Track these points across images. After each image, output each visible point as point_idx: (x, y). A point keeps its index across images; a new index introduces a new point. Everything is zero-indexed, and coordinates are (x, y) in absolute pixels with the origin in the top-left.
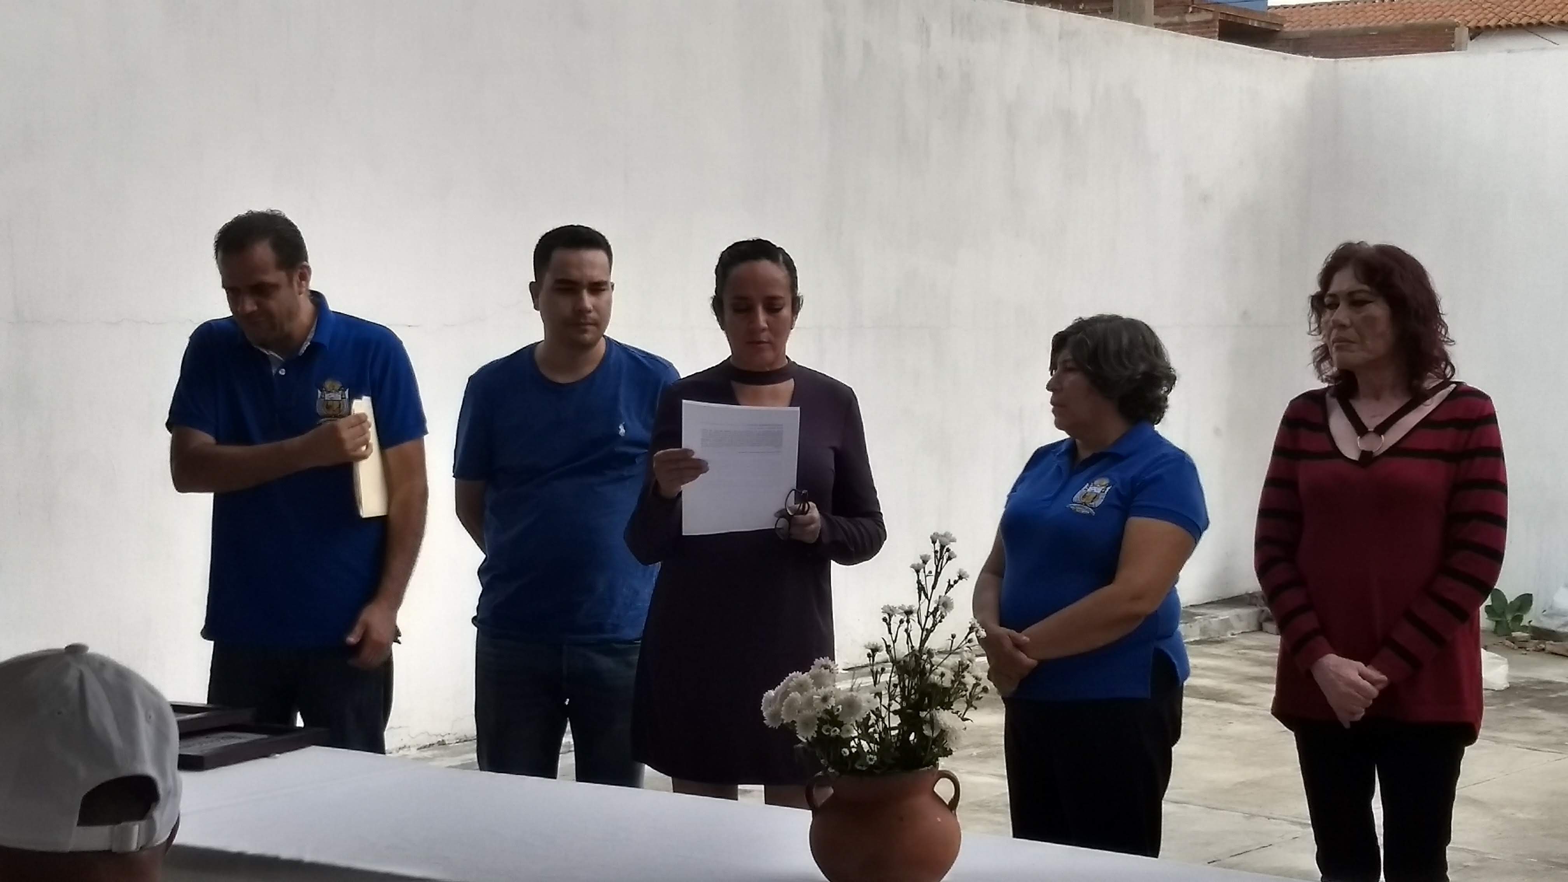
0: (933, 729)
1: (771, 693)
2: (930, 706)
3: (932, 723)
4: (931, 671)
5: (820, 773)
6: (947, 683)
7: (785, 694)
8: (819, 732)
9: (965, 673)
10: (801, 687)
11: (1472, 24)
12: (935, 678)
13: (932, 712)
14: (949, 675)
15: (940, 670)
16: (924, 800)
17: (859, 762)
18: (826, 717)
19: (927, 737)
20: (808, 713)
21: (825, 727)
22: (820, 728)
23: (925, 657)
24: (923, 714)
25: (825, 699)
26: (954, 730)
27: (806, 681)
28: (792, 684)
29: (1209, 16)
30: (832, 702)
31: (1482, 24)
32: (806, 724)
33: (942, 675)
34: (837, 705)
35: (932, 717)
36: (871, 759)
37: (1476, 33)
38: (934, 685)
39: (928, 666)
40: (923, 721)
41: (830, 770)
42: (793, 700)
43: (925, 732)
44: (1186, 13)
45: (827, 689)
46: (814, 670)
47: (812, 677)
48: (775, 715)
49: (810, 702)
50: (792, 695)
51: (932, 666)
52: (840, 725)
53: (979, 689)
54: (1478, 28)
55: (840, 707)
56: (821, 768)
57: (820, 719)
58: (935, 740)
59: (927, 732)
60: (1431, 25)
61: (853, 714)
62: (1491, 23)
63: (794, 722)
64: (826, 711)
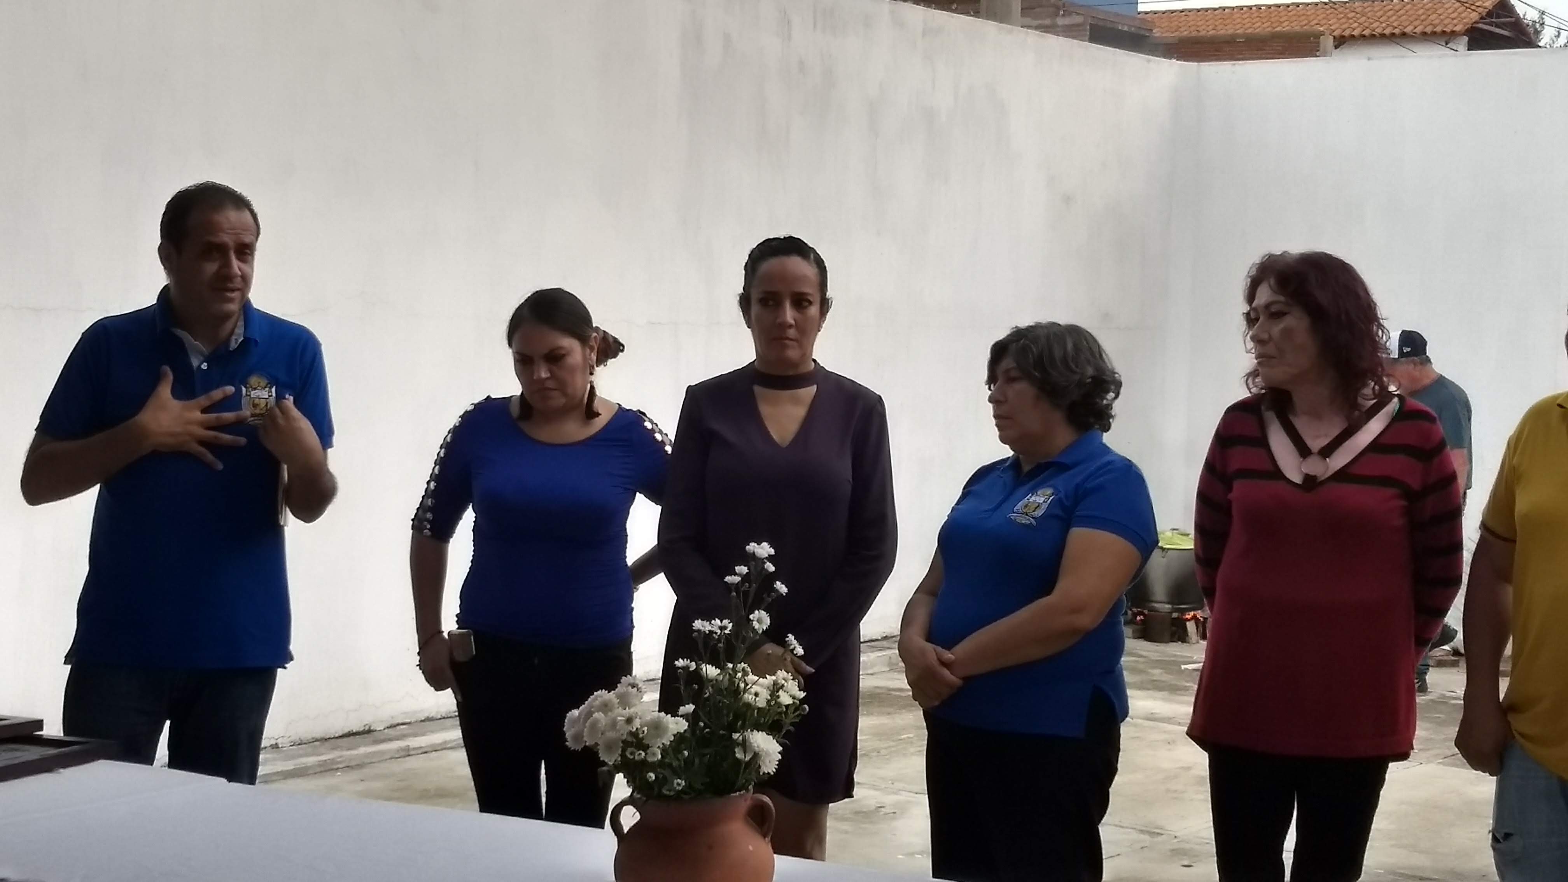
0: (745, 752)
1: (575, 713)
2: (744, 728)
3: (744, 745)
4: (745, 691)
7: (589, 714)
8: (623, 755)
9: (781, 693)
10: (606, 707)
11: (1336, 33)
12: (749, 697)
13: (746, 733)
15: (755, 689)
16: (735, 827)
17: (666, 787)
18: (630, 739)
19: (739, 760)
20: (611, 735)
21: (630, 750)
22: (624, 751)
23: (739, 675)
24: (736, 736)
25: (629, 721)
26: (765, 752)
27: (610, 700)
28: (597, 703)
29: (1078, 19)
30: (637, 723)
31: (1347, 33)
32: (609, 747)
33: (756, 694)
34: (642, 726)
35: (744, 738)
36: (679, 784)
37: (1341, 42)
38: (748, 705)
39: (742, 685)
40: (735, 743)
41: (636, 795)
42: (596, 722)
43: (737, 755)
44: (1057, 15)
45: (632, 710)
46: (620, 688)
47: (618, 697)
48: (578, 737)
49: (614, 724)
50: (596, 715)
52: (646, 748)
54: (1343, 37)
57: (624, 742)
58: (748, 764)
59: (739, 755)
60: (1297, 33)
61: (659, 736)
62: (1356, 33)
63: (597, 744)
64: (631, 733)
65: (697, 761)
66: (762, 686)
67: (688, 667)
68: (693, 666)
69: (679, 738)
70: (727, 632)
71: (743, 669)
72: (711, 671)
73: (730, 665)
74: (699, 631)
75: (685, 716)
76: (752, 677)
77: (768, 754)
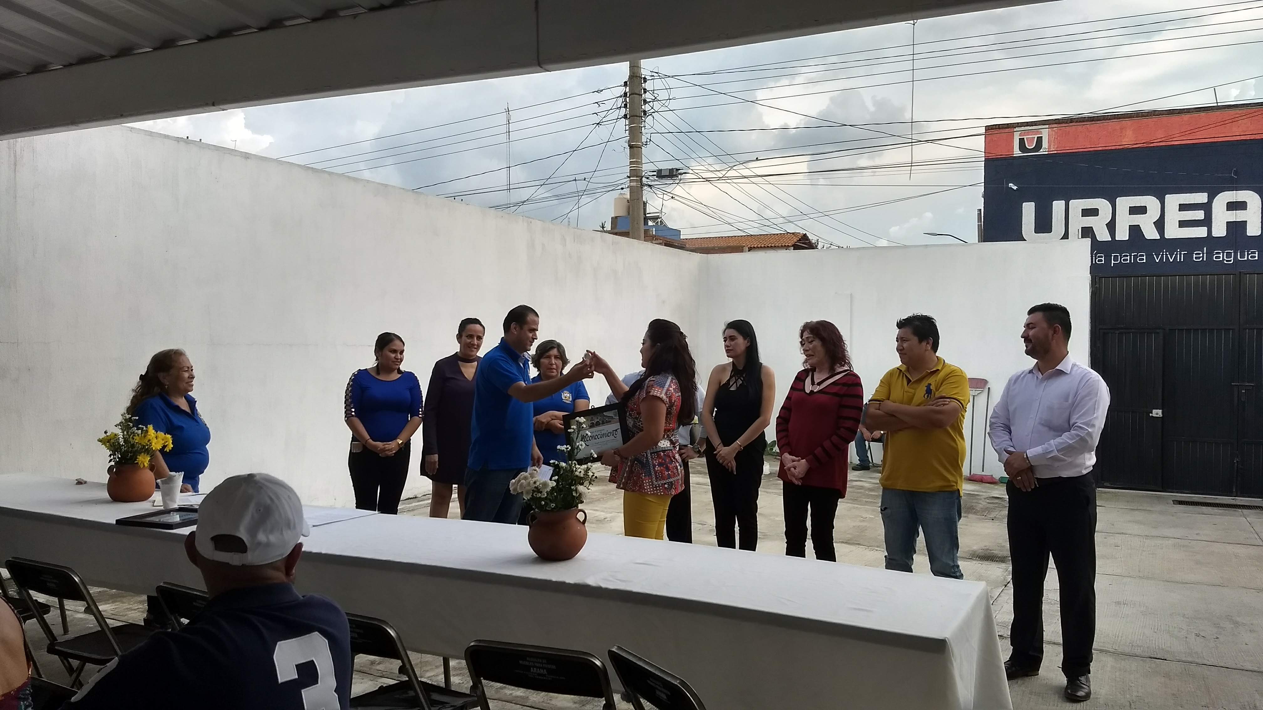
0: (576, 493)
1: (514, 481)
2: (575, 484)
3: (576, 490)
4: (576, 471)
5: (532, 512)
6: (582, 475)
7: (519, 481)
8: (532, 495)
9: (589, 471)
10: (525, 478)
11: (749, 246)
12: (577, 473)
13: (577, 486)
14: (583, 472)
15: (579, 470)
16: (573, 521)
17: (548, 507)
18: (535, 489)
19: (574, 496)
20: (528, 488)
21: (535, 493)
23: (573, 465)
24: (572, 487)
25: (535, 483)
26: (584, 493)
27: (527, 476)
28: (521, 477)
29: (661, 241)
30: (538, 483)
31: (752, 246)
32: (527, 493)
33: (580, 472)
34: (540, 484)
35: (576, 488)
36: (553, 506)
37: (750, 249)
38: (577, 476)
39: (574, 469)
40: (573, 490)
41: (536, 510)
42: (522, 483)
45: (536, 479)
47: (530, 474)
48: (515, 490)
49: (529, 484)
50: (522, 481)
51: (576, 469)
52: (541, 492)
53: (594, 477)
54: (751, 247)
56: (534, 509)
57: (533, 490)
58: (577, 497)
59: (574, 494)
60: (735, 246)
61: (546, 488)
62: (755, 246)
63: (522, 492)
64: (535, 487)
65: (559, 497)
66: (581, 469)
69: (553, 488)
70: (568, 450)
71: (575, 463)
74: (559, 449)
75: (555, 481)
76: (577, 466)
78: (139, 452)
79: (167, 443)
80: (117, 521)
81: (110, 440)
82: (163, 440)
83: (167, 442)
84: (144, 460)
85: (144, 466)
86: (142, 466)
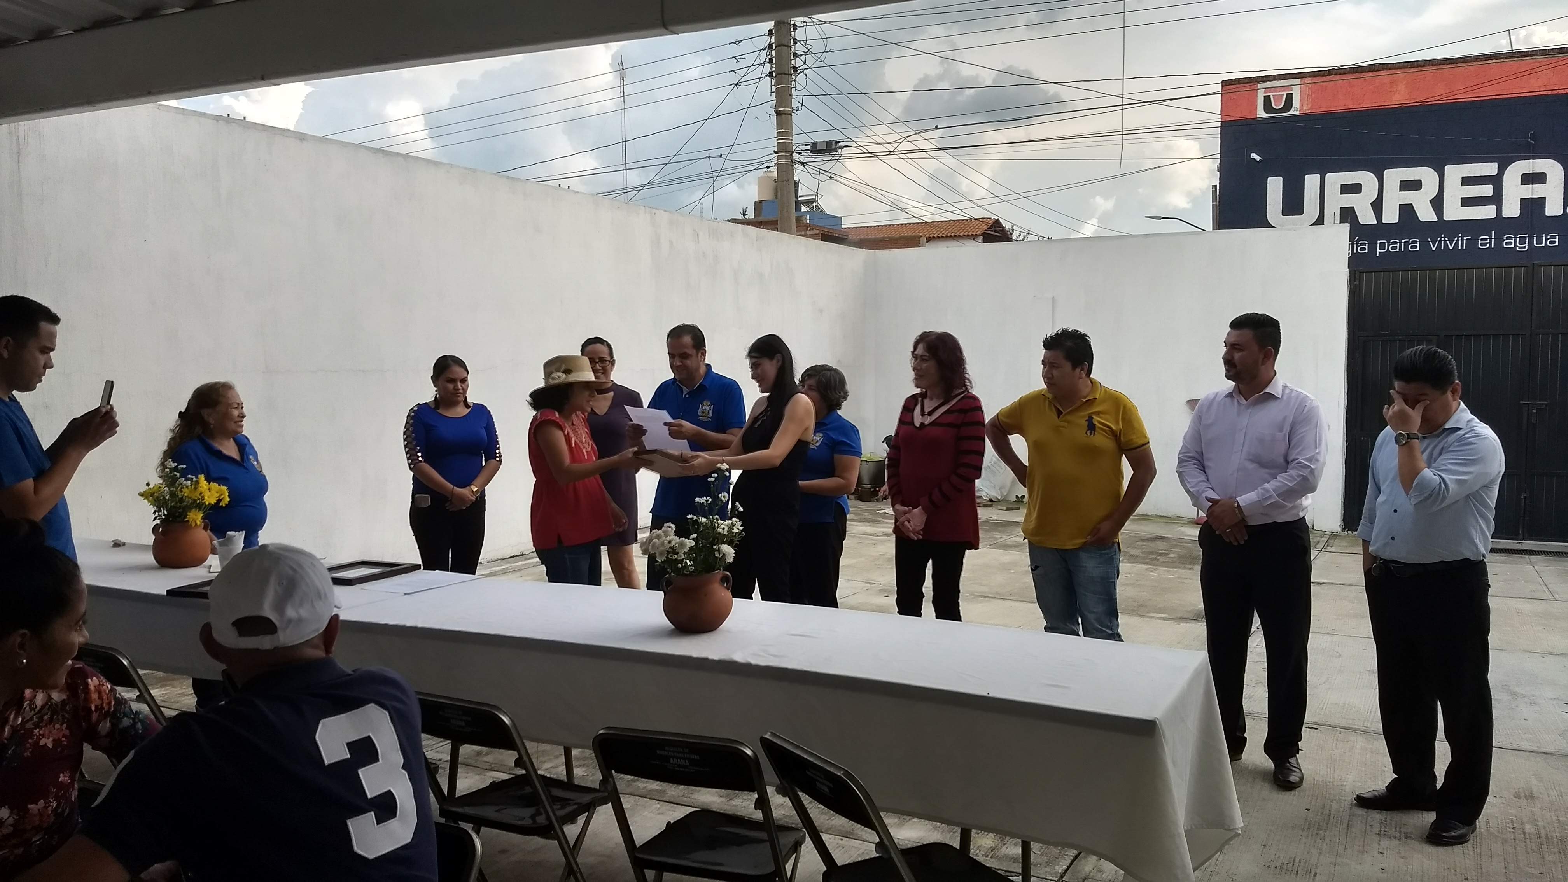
0: (719, 554)
2: (717, 543)
3: (719, 550)
4: (718, 527)
5: (667, 576)
6: (726, 533)
7: (651, 540)
8: (667, 557)
11: (927, 236)
12: (720, 530)
13: (720, 545)
14: (726, 529)
15: (722, 526)
16: (715, 586)
17: (686, 571)
18: (670, 550)
19: (717, 557)
20: (662, 548)
21: (670, 555)
22: (668, 555)
23: (715, 521)
24: (715, 547)
25: (670, 542)
29: (817, 232)
30: (673, 543)
34: (676, 544)
35: (719, 548)
36: (691, 569)
37: (929, 240)
38: (720, 533)
39: (716, 525)
40: (715, 550)
42: (655, 543)
43: (716, 555)
44: (807, 230)
46: (664, 528)
49: (663, 544)
50: (654, 541)
51: (719, 525)
52: (677, 554)
54: (930, 237)
55: (677, 545)
57: (668, 551)
58: (720, 559)
59: (717, 555)
60: (910, 236)
61: (683, 548)
62: (935, 236)
64: (670, 547)
65: (698, 558)
66: (725, 525)
67: (693, 518)
68: (695, 518)
69: (691, 548)
71: (717, 518)
72: (704, 520)
73: (711, 517)
74: (698, 502)
76: (720, 521)
77: (729, 554)
78: (189, 508)
79: (222, 497)
80: (168, 591)
81: (154, 493)
82: (217, 492)
83: (222, 495)
84: (196, 517)
85: (196, 524)
86: (193, 525)
